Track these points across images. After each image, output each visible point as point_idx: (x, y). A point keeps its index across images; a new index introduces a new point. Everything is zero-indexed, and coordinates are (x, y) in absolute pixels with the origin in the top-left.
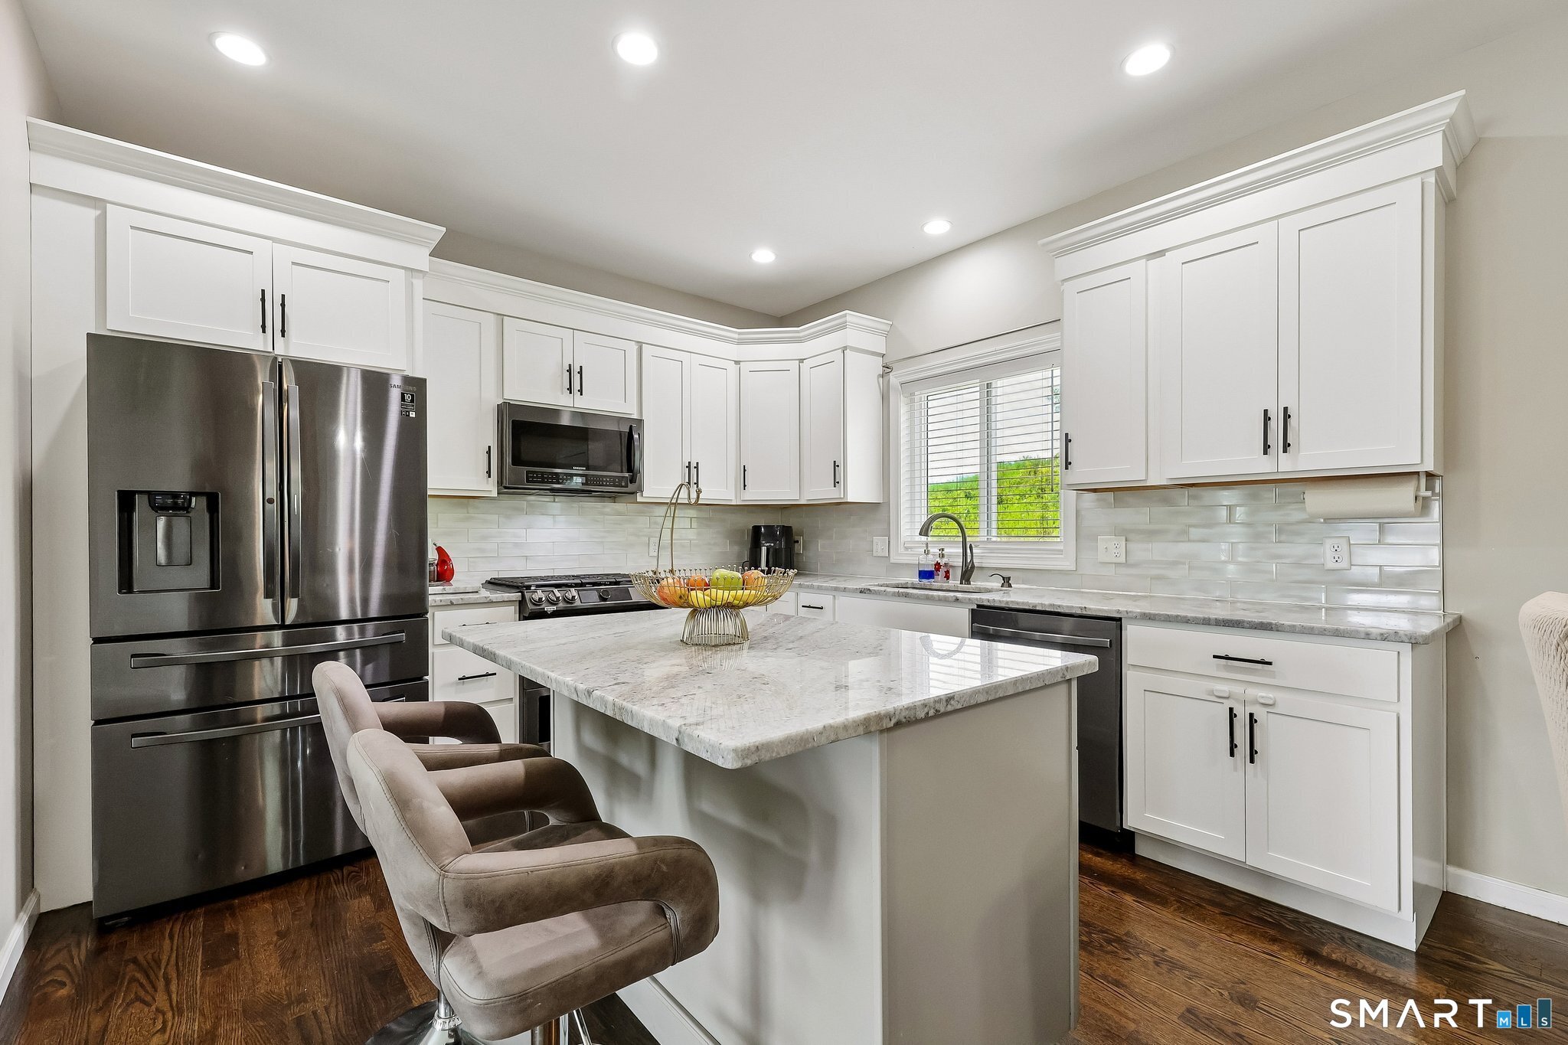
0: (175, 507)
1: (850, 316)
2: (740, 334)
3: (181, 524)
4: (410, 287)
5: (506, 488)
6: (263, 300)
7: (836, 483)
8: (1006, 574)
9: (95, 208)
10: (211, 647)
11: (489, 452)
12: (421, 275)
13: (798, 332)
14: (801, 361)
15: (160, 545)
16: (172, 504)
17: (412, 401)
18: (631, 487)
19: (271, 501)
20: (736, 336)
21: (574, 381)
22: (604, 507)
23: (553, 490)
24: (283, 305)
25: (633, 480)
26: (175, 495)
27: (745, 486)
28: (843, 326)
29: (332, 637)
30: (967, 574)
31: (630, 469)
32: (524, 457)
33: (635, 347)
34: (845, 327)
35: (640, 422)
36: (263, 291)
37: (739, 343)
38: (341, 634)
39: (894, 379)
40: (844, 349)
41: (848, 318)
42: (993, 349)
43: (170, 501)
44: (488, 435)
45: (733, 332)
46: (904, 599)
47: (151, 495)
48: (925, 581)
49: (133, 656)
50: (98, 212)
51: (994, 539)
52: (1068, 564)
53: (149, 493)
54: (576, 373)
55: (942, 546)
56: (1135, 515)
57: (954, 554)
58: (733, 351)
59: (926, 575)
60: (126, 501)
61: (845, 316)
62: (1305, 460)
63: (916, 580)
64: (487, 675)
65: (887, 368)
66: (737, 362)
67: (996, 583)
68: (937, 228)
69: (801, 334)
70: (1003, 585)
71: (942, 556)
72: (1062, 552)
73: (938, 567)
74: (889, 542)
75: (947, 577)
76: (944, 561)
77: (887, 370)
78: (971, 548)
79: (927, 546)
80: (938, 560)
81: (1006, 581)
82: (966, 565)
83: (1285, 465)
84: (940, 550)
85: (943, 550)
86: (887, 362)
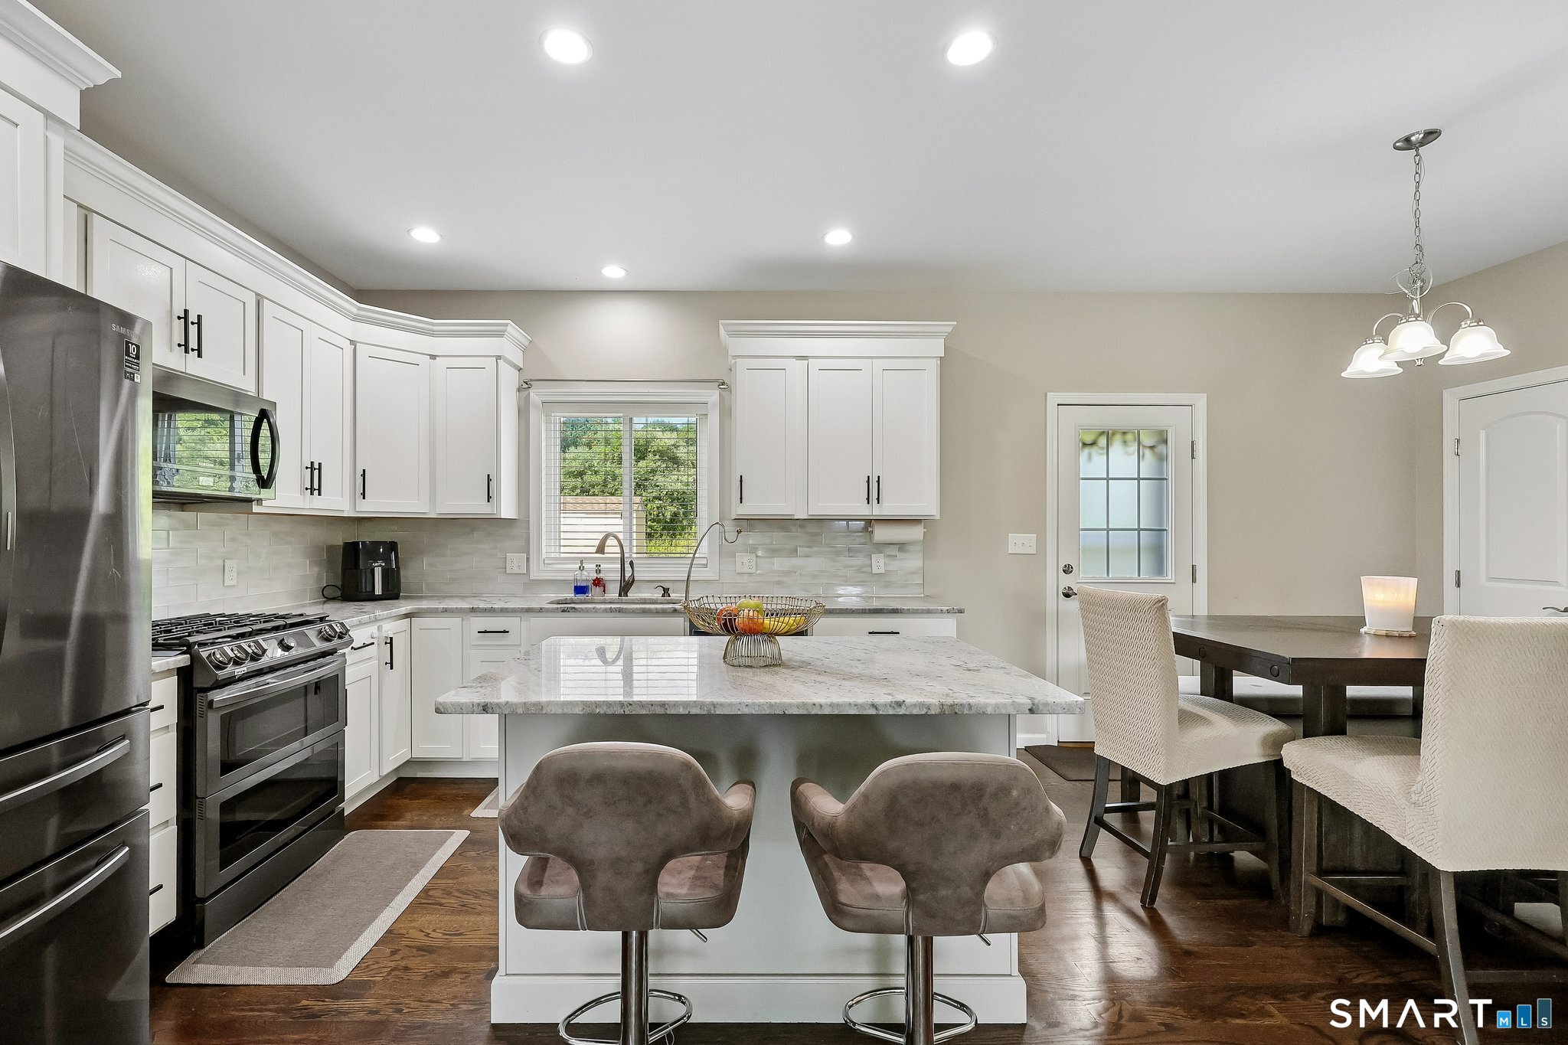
2: (359, 309)
4: (46, 145)
7: (489, 498)
8: (666, 585)
12: (63, 129)
13: (433, 324)
14: (433, 357)
20: (355, 311)
25: (264, 484)
27: (363, 494)
28: (500, 334)
30: (626, 587)
33: (255, 301)
34: (502, 336)
35: (274, 405)
37: (354, 320)
39: (535, 395)
40: (498, 357)
41: (509, 328)
45: (353, 305)
46: (618, 614)
48: (581, 597)
52: (709, 575)
54: (191, 323)
56: (763, 537)
57: (611, 570)
59: (580, 590)
61: (506, 325)
62: (888, 508)
63: (571, 595)
65: (526, 383)
67: (658, 594)
68: (614, 273)
69: (435, 328)
70: (663, 596)
71: (598, 571)
72: (706, 566)
73: (598, 582)
74: (528, 559)
75: (604, 591)
76: (601, 576)
77: (525, 386)
78: (631, 564)
79: (582, 562)
80: (594, 576)
81: (666, 591)
82: (627, 579)
83: (877, 511)
84: (597, 566)
85: (600, 566)
86: (527, 377)
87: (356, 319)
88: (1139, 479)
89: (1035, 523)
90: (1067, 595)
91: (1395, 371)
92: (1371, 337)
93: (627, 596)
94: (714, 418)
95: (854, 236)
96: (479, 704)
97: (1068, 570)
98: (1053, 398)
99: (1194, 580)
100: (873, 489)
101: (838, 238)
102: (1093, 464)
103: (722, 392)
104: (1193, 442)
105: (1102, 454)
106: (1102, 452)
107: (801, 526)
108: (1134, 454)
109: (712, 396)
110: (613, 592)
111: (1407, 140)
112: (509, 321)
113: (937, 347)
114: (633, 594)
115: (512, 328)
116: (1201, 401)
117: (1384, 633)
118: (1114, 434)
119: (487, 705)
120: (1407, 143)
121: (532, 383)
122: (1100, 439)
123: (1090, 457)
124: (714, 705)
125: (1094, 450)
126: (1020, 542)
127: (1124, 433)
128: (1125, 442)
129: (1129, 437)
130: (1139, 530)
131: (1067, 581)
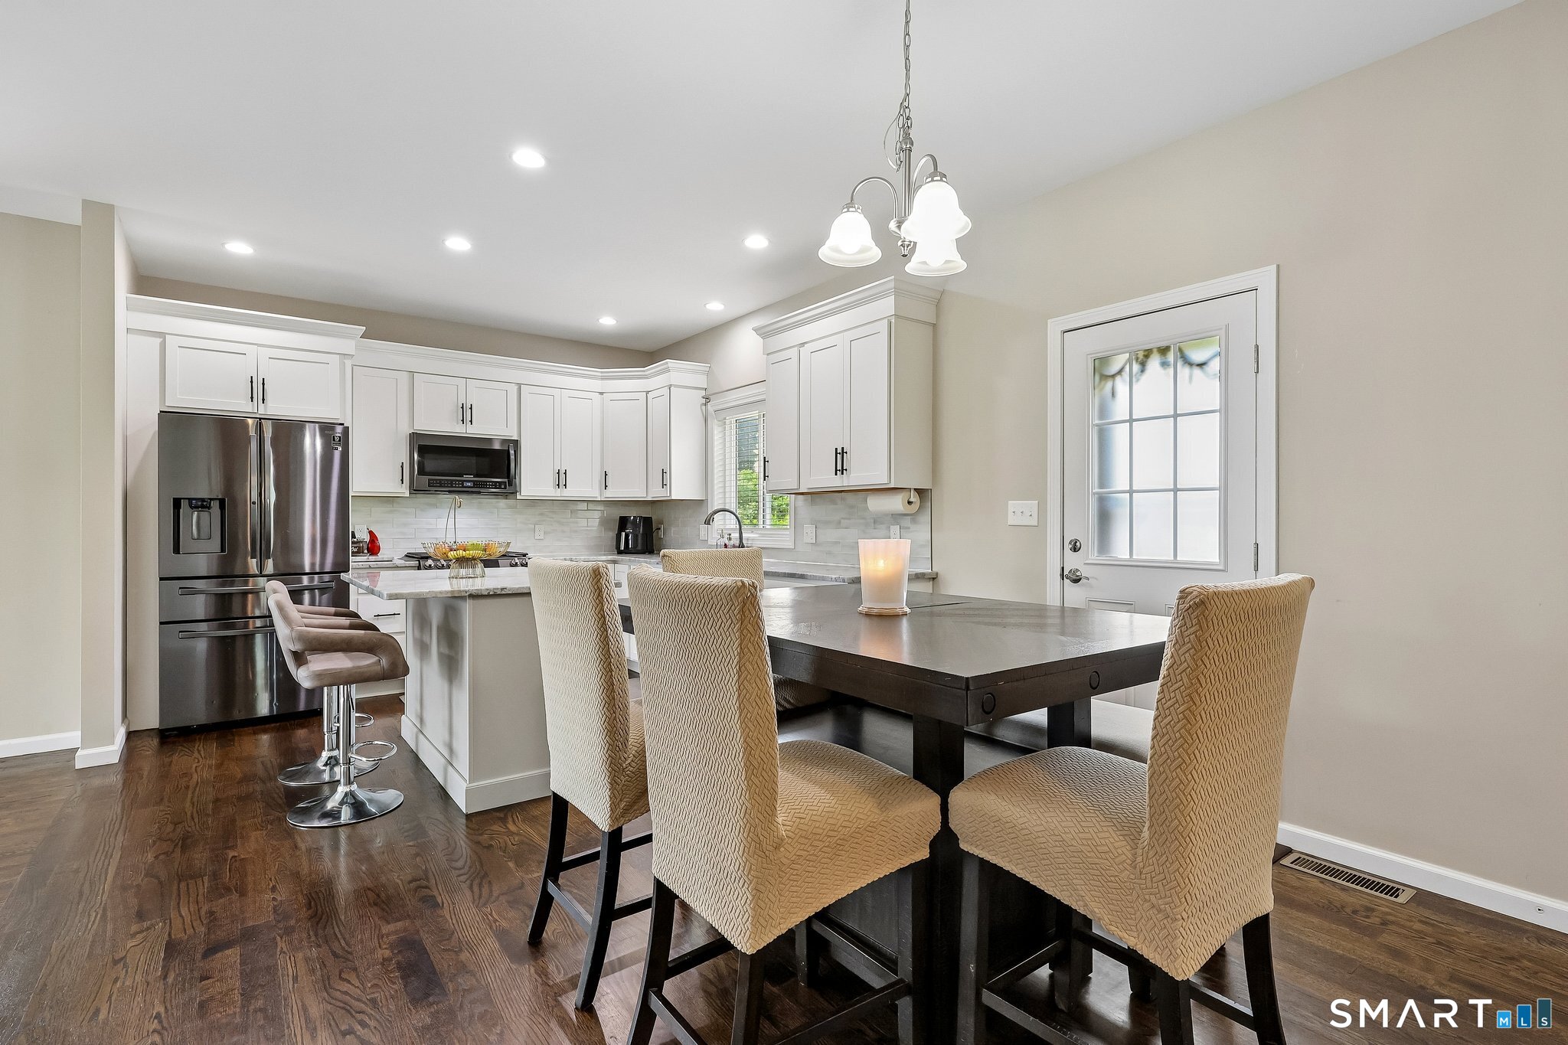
0: (203, 507)
1: (671, 363)
2: (602, 372)
3: (205, 515)
4: (343, 366)
5: (415, 490)
6: (252, 382)
7: (663, 485)
9: (160, 338)
10: (223, 585)
11: (402, 467)
12: (350, 357)
13: (644, 371)
14: (648, 392)
15: (194, 527)
16: (202, 505)
17: (340, 441)
18: (509, 489)
19: (254, 503)
20: (600, 374)
21: (465, 413)
22: (498, 502)
23: (449, 491)
24: (263, 384)
25: (510, 484)
26: (203, 500)
27: (606, 486)
29: (300, 581)
31: (508, 476)
32: (428, 469)
33: (516, 388)
35: (516, 443)
36: (252, 377)
37: (602, 379)
38: (305, 580)
40: (670, 387)
41: (670, 365)
42: (757, 391)
43: (200, 503)
44: (402, 454)
45: (597, 372)
47: (190, 500)
49: (180, 588)
50: (161, 340)
51: (768, 527)
52: (789, 544)
53: (189, 499)
54: (468, 409)
55: (729, 532)
58: (597, 385)
60: (177, 503)
61: (667, 363)
62: (850, 478)
64: (394, 614)
65: (707, 399)
66: (602, 393)
69: (646, 373)
87: (603, 378)
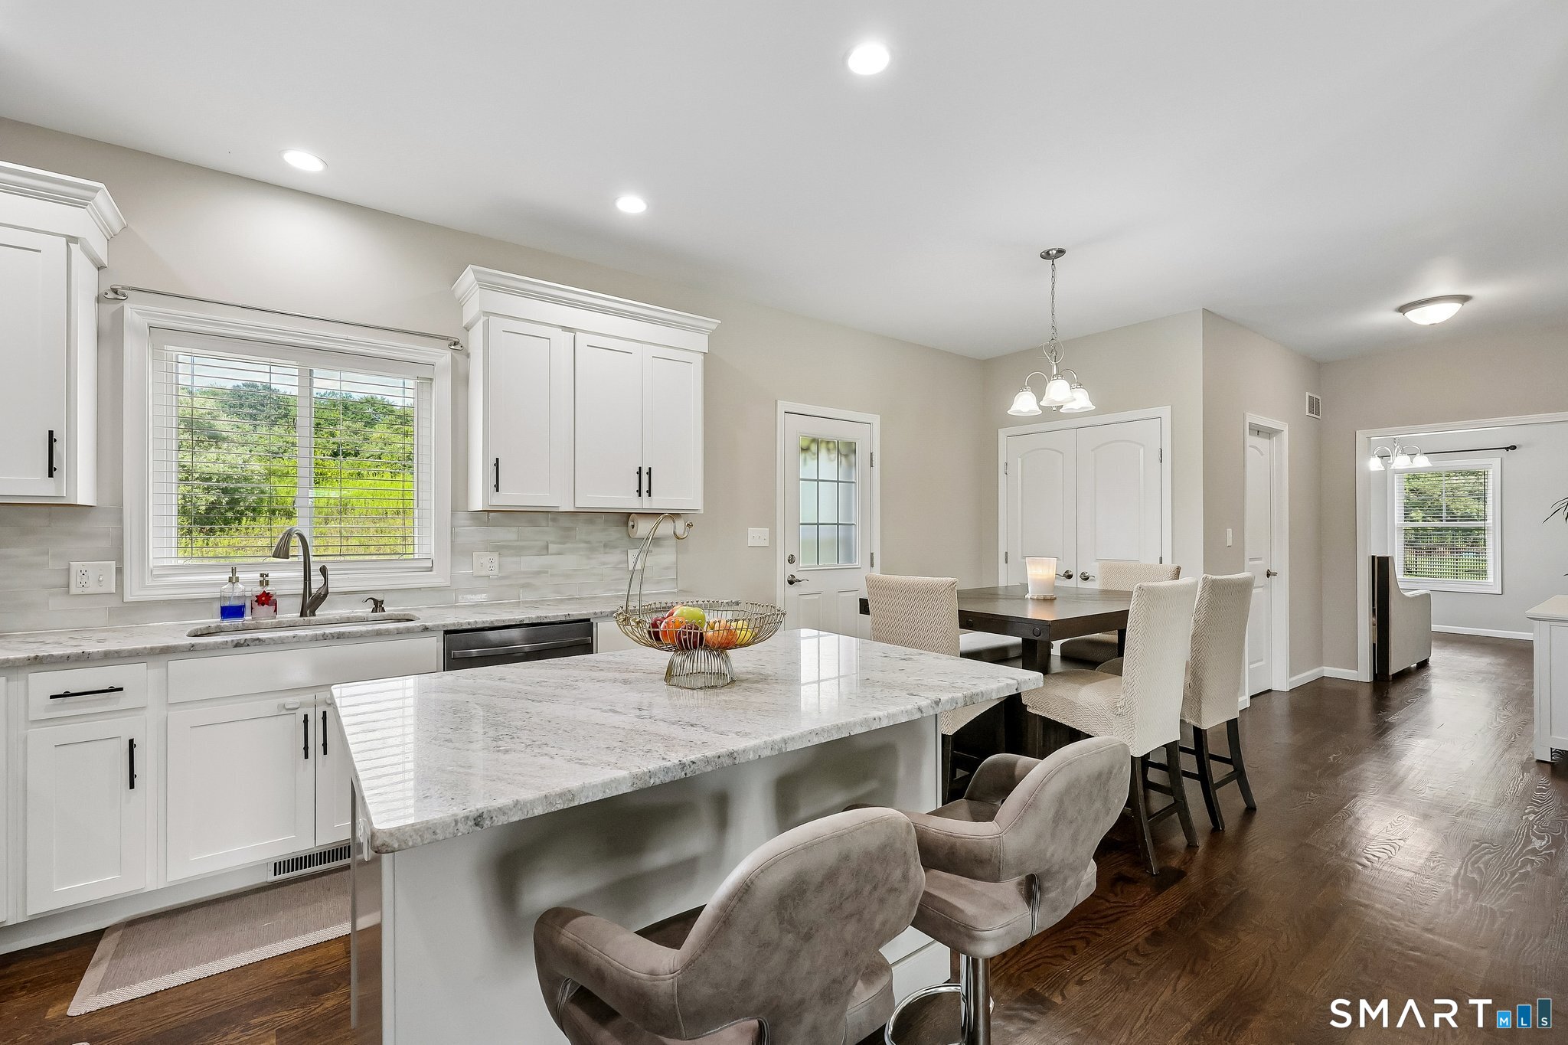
8: (378, 597)
30: (311, 603)
34: (81, 205)
39: (133, 313)
40: (72, 240)
48: (237, 622)
56: (507, 534)
57: (286, 578)
59: (232, 612)
63: (215, 620)
67: (366, 610)
68: (302, 164)
70: (374, 610)
71: (264, 582)
72: (431, 569)
73: (265, 599)
74: (119, 571)
75: (275, 611)
76: (268, 589)
77: (111, 295)
78: (324, 571)
79: (234, 571)
80: (259, 590)
81: (378, 605)
82: (314, 591)
83: (646, 504)
84: (262, 575)
85: (267, 576)
86: (119, 282)
88: (838, 482)
89: (767, 519)
90: (791, 583)
91: (1037, 412)
92: (1025, 387)
93: (314, 615)
94: (443, 385)
95: (648, 206)
96: (467, 818)
97: (791, 560)
98: (783, 406)
99: (872, 565)
100: (644, 481)
101: (631, 205)
102: (808, 468)
103: (455, 355)
104: (871, 454)
105: (813, 459)
106: (813, 457)
107: (554, 520)
108: (834, 460)
109: (443, 357)
110: (290, 611)
111: (1048, 253)
112: (102, 185)
113: (702, 343)
114: (322, 612)
115: (103, 199)
116: (876, 420)
117: (1042, 598)
118: (822, 442)
119: (481, 816)
120: (1047, 255)
121: (127, 292)
122: (811, 446)
123: (805, 460)
124: (785, 741)
125: (808, 455)
126: (757, 536)
127: (828, 442)
128: (828, 450)
129: (831, 446)
130: (838, 524)
131: (791, 569)
